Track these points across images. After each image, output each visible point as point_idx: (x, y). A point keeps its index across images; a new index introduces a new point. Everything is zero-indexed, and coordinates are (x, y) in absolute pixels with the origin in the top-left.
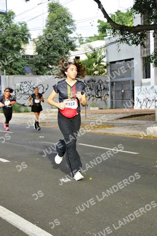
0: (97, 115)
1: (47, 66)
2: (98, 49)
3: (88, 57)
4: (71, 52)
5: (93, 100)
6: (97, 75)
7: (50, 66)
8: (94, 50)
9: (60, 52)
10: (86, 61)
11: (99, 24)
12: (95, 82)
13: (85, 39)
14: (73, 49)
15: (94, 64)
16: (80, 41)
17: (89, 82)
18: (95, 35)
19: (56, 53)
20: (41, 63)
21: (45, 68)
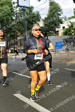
0: (74, 55)
1: (49, 31)
2: (74, 23)
3: (69, 27)
4: (60, 24)
5: (72, 47)
6: (73, 35)
7: (51, 32)
8: (72, 23)
9: (55, 25)
10: (68, 28)
11: (74, 11)
12: (73, 38)
13: (67, 18)
14: (62, 23)
15: (72, 30)
16: (65, 19)
17: (69, 39)
18: (72, 16)
19: (53, 25)
20: (46, 30)
21: (48, 32)
